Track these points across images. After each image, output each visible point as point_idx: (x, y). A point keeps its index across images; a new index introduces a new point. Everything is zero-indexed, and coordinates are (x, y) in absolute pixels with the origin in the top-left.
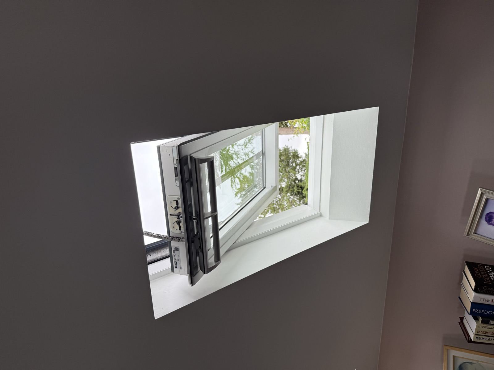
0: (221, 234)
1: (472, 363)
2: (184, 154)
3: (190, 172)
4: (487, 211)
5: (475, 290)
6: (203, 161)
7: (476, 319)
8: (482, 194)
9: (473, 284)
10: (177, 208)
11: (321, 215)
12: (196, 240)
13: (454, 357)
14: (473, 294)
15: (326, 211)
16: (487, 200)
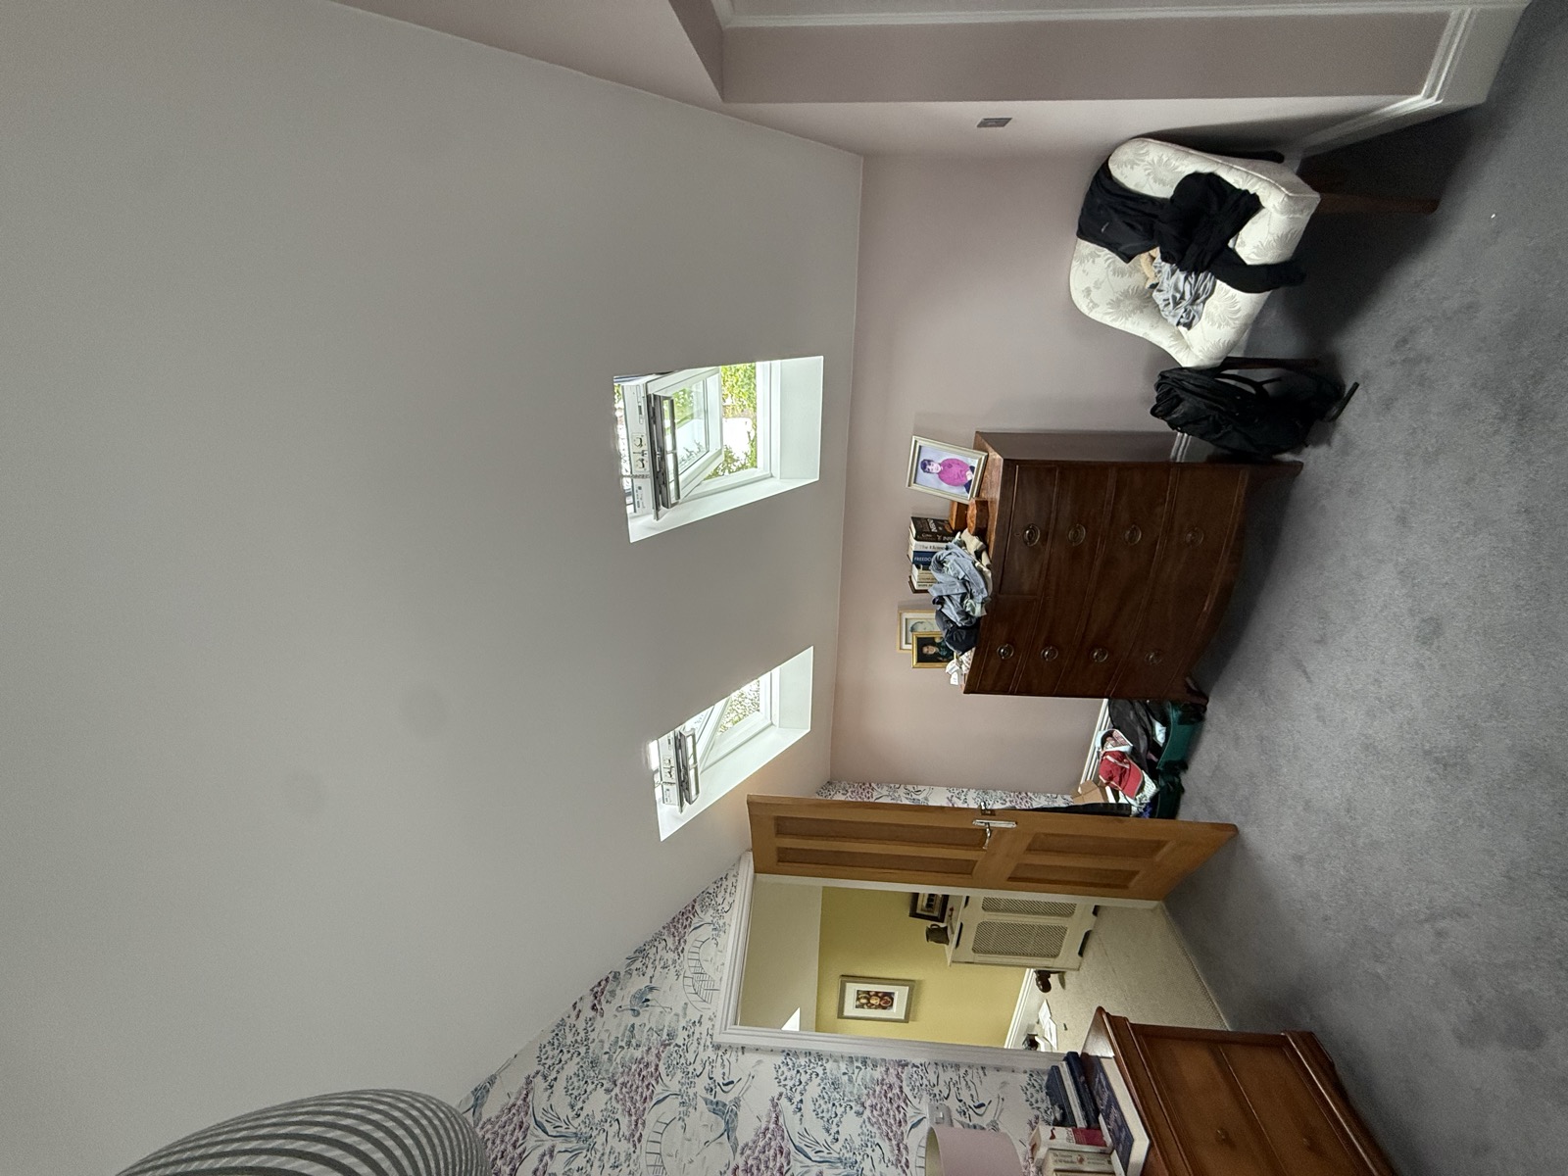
0: (681, 478)
1: (922, 623)
2: (649, 392)
3: (654, 409)
4: (921, 460)
5: (916, 539)
6: (666, 398)
7: (918, 567)
8: (916, 442)
9: (914, 532)
10: (641, 445)
11: (772, 476)
12: (660, 475)
13: (906, 619)
14: (914, 542)
15: (776, 472)
16: (920, 447)
